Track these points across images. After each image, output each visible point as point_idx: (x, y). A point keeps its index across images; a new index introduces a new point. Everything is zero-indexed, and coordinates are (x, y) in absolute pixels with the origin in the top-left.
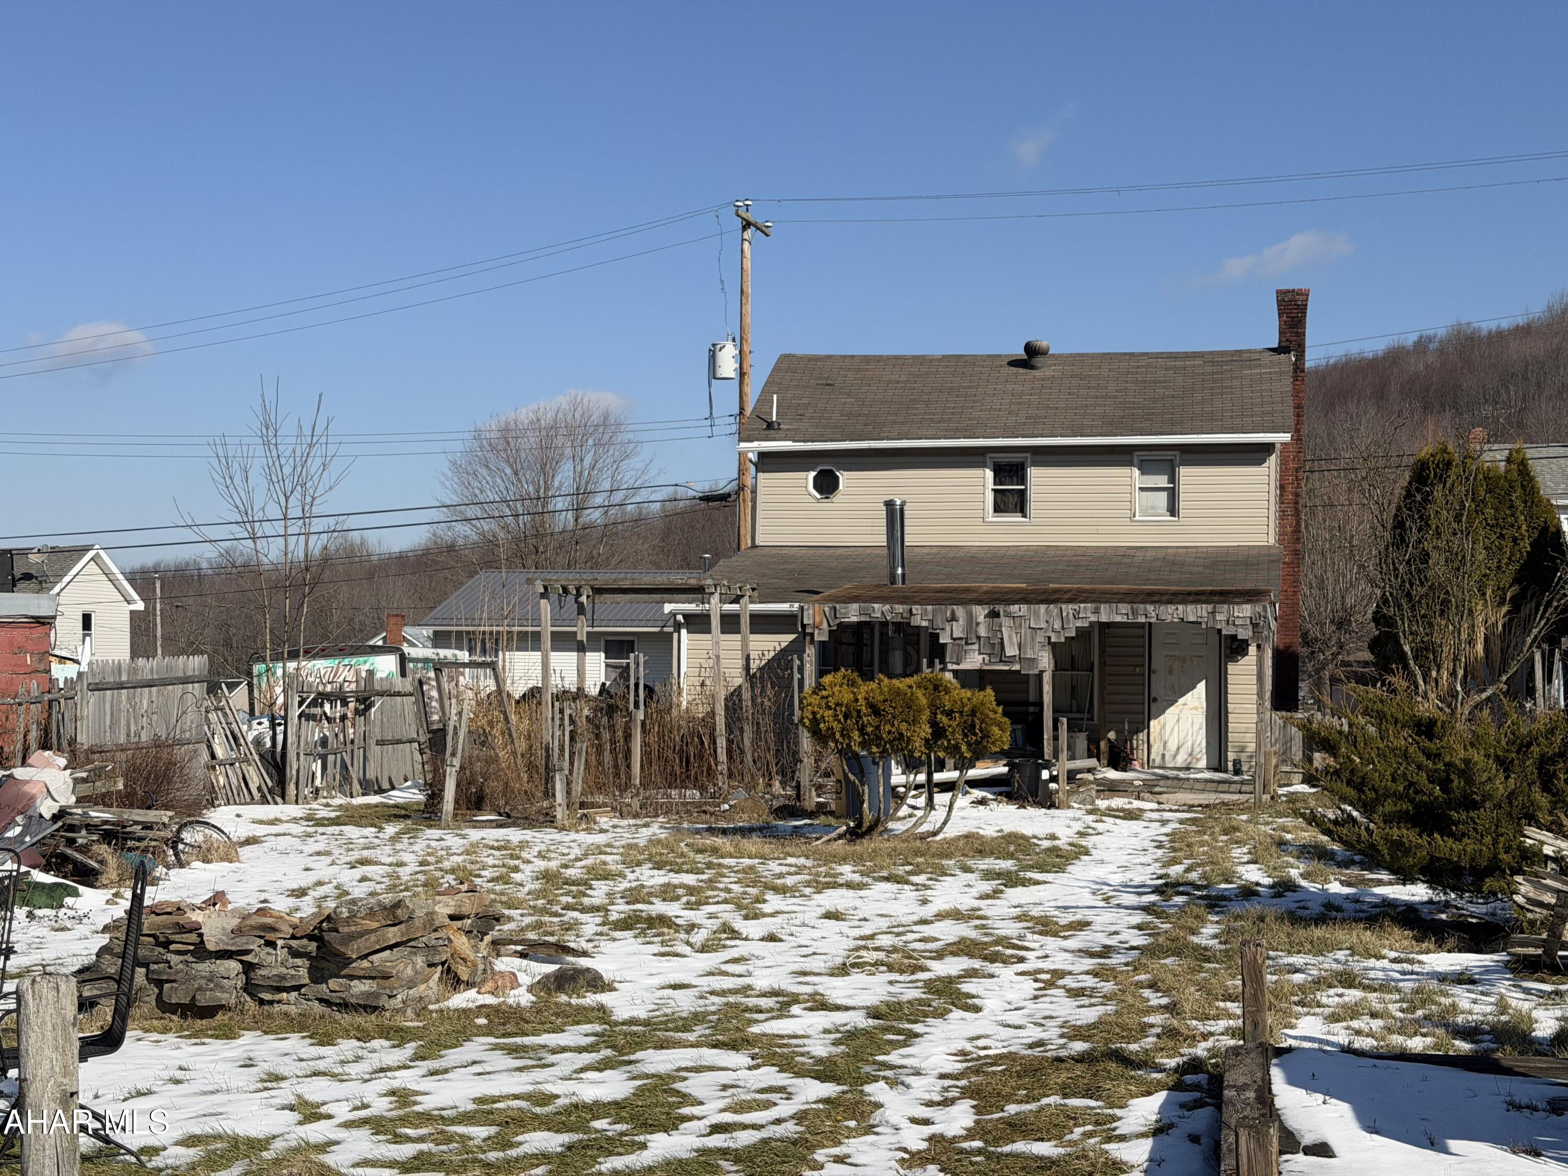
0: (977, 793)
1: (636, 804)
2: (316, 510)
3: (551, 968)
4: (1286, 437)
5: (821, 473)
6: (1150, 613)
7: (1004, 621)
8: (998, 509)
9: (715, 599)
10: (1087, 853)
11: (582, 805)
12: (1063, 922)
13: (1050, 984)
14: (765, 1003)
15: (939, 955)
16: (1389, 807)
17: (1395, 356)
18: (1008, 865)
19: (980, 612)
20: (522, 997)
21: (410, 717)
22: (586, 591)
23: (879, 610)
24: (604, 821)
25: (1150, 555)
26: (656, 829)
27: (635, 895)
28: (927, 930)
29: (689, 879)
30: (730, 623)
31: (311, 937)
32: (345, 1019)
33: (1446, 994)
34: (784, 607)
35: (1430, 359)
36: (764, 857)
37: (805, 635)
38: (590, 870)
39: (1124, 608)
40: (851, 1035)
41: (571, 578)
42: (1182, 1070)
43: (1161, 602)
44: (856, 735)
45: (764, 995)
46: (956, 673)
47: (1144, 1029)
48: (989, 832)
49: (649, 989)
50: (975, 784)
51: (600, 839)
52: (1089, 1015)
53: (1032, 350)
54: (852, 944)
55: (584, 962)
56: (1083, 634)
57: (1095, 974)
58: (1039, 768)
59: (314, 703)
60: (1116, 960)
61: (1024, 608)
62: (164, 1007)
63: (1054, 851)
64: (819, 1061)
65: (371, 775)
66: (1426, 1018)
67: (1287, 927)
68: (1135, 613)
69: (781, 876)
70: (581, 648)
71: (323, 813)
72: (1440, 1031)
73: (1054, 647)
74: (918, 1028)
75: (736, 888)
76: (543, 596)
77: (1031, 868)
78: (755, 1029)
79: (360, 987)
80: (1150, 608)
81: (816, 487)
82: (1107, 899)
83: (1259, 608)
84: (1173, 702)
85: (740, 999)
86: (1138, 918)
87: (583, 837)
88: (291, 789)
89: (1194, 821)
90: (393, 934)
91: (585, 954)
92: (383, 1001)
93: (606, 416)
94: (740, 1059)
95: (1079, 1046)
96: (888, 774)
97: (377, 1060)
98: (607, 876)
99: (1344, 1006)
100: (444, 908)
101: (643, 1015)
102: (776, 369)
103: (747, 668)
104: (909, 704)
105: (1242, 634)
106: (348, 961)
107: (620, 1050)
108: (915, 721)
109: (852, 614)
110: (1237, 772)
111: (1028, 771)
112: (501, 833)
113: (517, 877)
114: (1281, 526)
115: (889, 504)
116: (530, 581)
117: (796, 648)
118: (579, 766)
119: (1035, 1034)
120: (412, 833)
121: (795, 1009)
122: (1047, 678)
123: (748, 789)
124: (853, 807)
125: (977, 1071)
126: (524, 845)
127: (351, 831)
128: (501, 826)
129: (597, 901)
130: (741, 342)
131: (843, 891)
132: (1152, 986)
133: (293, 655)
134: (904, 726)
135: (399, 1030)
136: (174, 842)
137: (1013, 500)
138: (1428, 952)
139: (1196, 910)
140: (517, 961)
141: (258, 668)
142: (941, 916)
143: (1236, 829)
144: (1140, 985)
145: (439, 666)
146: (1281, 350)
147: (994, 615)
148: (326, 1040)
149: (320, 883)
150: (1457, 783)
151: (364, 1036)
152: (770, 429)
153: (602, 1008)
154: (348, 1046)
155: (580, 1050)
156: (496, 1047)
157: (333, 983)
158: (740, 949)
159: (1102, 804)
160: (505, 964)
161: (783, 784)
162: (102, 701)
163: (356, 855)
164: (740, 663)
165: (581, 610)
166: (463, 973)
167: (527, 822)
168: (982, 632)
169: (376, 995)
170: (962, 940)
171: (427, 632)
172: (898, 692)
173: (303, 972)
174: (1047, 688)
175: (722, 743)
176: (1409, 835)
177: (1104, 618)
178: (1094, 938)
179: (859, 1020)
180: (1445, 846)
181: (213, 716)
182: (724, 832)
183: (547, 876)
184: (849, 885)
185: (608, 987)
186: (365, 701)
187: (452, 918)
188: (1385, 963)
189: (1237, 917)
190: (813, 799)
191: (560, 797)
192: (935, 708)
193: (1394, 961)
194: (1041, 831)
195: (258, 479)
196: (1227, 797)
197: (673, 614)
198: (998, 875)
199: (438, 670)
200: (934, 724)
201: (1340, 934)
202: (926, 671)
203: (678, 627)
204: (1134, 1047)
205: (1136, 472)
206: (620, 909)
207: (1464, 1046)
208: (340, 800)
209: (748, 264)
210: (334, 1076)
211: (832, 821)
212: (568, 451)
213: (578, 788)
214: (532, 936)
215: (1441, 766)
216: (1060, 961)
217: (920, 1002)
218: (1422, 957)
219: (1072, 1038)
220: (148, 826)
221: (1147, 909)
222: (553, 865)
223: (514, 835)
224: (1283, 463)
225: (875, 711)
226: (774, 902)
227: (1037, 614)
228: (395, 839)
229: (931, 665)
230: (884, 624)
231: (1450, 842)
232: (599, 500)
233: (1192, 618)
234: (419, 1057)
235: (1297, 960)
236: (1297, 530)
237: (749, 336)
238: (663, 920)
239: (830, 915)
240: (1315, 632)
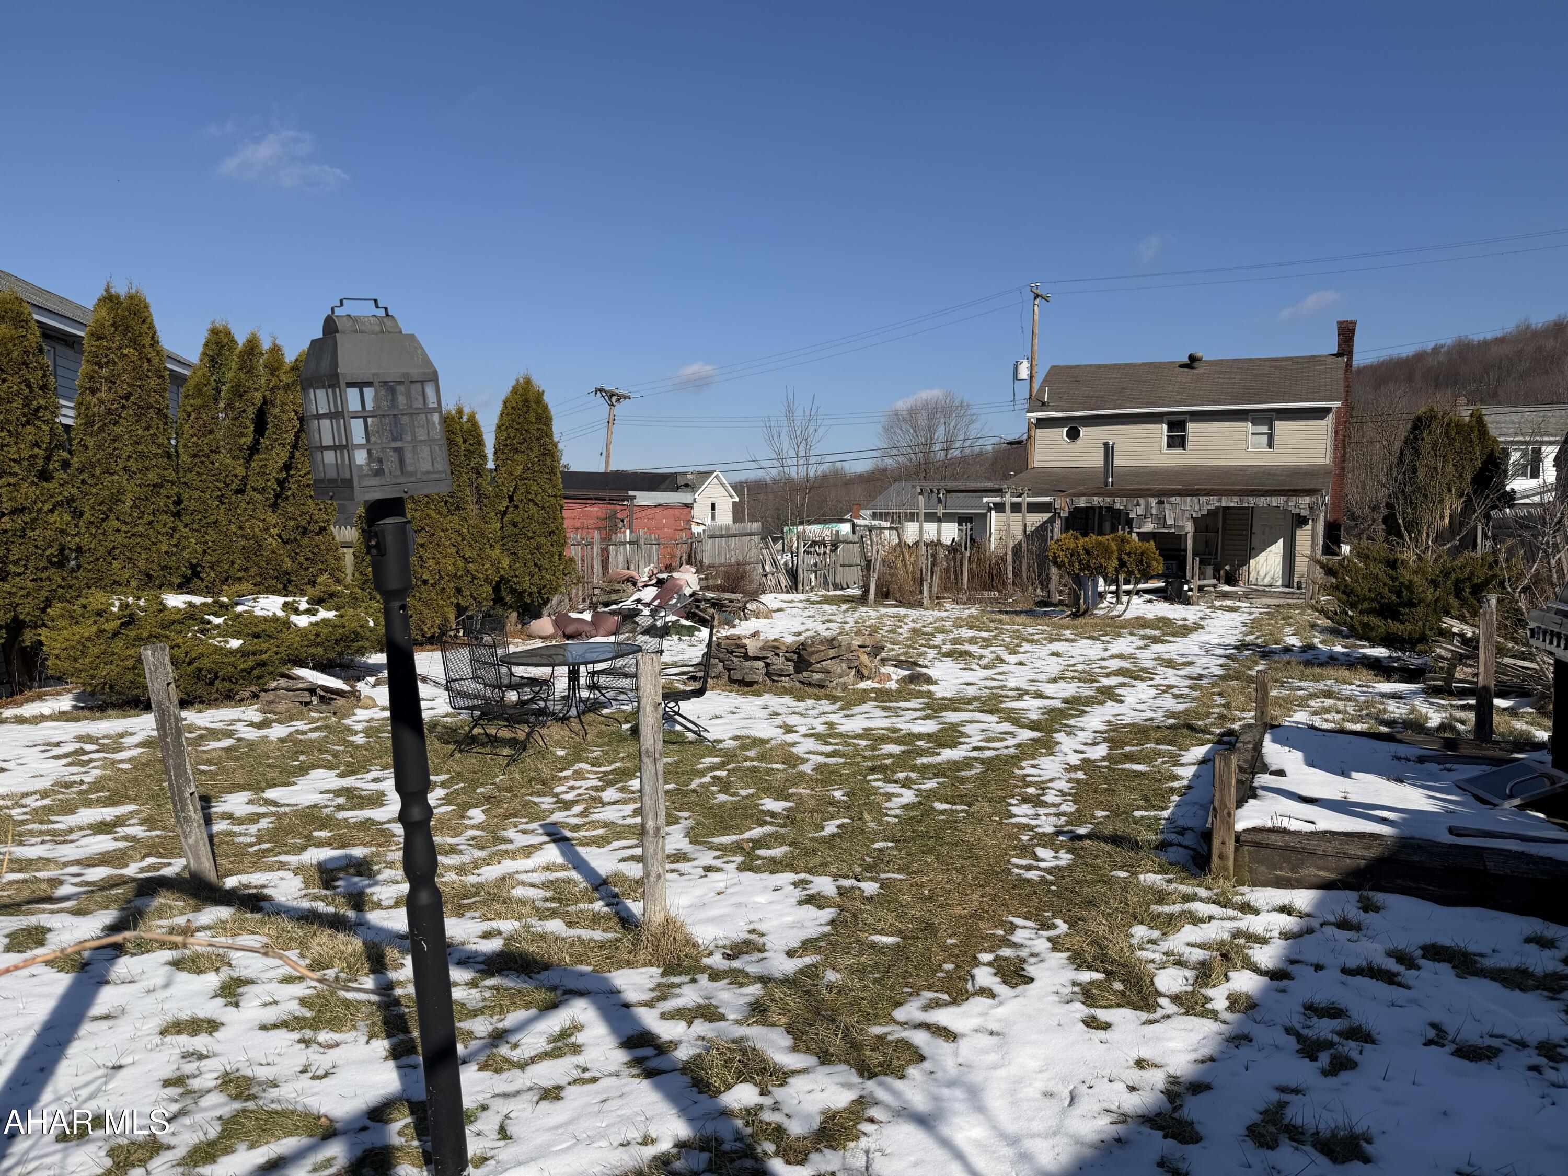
0: (1147, 597)
1: (965, 598)
2: (812, 452)
3: (907, 673)
4: (1339, 404)
5: (1071, 428)
6: (1251, 501)
7: (1167, 506)
8: (1169, 446)
9: (1008, 495)
10: (1203, 628)
11: (938, 598)
12: (1179, 662)
13: (1165, 692)
14: (1010, 693)
15: (1108, 675)
16: (1366, 605)
17: (1419, 357)
18: (1157, 633)
19: (1153, 501)
20: (893, 685)
21: (857, 554)
22: (942, 492)
23: (1096, 501)
24: (948, 606)
25: (1256, 470)
26: (973, 611)
27: (955, 641)
28: (1104, 663)
29: (985, 635)
30: (1016, 508)
31: (794, 652)
32: (810, 690)
33: (1382, 703)
34: (1047, 499)
35: (1441, 358)
36: (1025, 625)
37: (1056, 514)
38: (936, 628)
39: (1236, 499)
40: (1053, 710)
41: (935, 485)
42: (1223, 735)
43: (1257, 495)
44: (1077, 565)
45: (1011, 690)
46: (1138, 533)
47: (1209, 715)
48: (1150, 616)
49: (955, 685)
50: (1146, 591)
51: (944, 614)
52: (1181, 707)
53: (1193, 359)
54: (1062, 668)
55: (924, 670)
56: (1212, 514)
57: (1190, 687)
58: (1182, 584)
59: (810, 546)
60: (1204, 682)
61: (1178, 499)
62: (731, 681)
63: (1184, 627)
64: (1033, 721)
65: (838, 581)
66: (1367, 715)
67: (1302, 667)
68: (1241, 501)
69: (1032, 634)
70: (939, 520)
71: (814, 598)
72: (1373, 722)
73: (1195, 520)
74: (1087, 709)
75: (1008, 640)
76: (920, 494)
77: (1168, 635)
78: (1003, 705)
79: (817, 676)
80: (1251, 499)
81: (1068, 436)
82: (1207, 652)
83: (1314, 499)
84: (1264, 550)
85: (999, 691)
86: (1222, 661)
87: (937, 614)
88: (800, 587)
89: (1267, 613)
90: (832, 653)
91: (926, 667)
92: (827, 683)
93: (962, 402)
94: (994, 718)
95: (1171, 721)
96: (1096, 584)
97: (821, 710)
98: (944, 632)
99: (1323, 708)
100: (856, 642)
101: (949, 695)
102: (1049, 373)
103: (1025, 531)
104: (1106, 549)
105: (1304, 513)
106: (811, 664)
107: (935, 711)
108: (1109, 558)
109: (1082, 503)
110: (1299, 588)
111: (1176, 585)
112: (896, 610)
113: (900, 630)
114: (1335, 453)
115: (1106, 445)
116: (914, 487)
117: (1051, 521)
118: (936, 579)
119: (1150, 714)
120: (854, 609)
121: (1026, 697)
122: (1190, 536)
123: (1023, 592)
124: (1076, 603)
125: (1113, 731)
126: (905, 616)
127: (826, 607)
128: (896, 606)
129: (936, 643)
130: (1031, 360)
131: (1064, 643)
132: (1220, 694)
133: (801, 523)
134: (1103, 561)
135: (834, 696)
136: (744, 609)
137: (1178, 441)
138: (1379, 682)
139: (1254, 658)
140: (893, 669)
141: (786, 529)
142: (1113, 657)
143: (1290, 618)
144: (1214, 694)
145: (870, 529)
146: (1338, 355)
147: (1161, 502)
148: (801, 699)
149: (808, 630)
150: (1405, 593)
151: (818, 698)
152: (1044, 406)
153: (930, 692)
154: (810, 702)
155: (916, 710)
156: (877, 707)
157: (805, 674)
158: (1005, 668)
159: (1217, 603)
160: (888, 669)
161: (1042, 590)
162: (714, 543)
163: (826, 618)
164: (1021, 528)
165: (940, 501)
166: (866, 672)
167: (910, 605)
168: (1154, 512)
169: (824, 680)
170: (1121, 669)
171: (869, 512)
172: (1100, 543)
173: (791, 668)
174: (1190, 542)
175: (1010, 568)
176: (1374, 620)
177: (1224, 504)
178: (1195, 670)
179: (1058, 704)
180: (1395, 627)
181: (764, 551)
182: (1007, 612)
183: (914, 631)
184: (1067, 640)
185: (936, 683)
186: (835, 545)
187: (860, 647)
188: (1354, 687)
189: (1276, 662)
190: (1057, 598)
191: (926, 593)
192: (1120, 551)
193: (1359, 686)
194: (1178, 616)
195: (784, 437)
196: (1290, 601)
197: (988, 503)
198: (1149, 637)
199: (870, 531)
200: (1120, 559)
201: (1331, 672)
202: (1120, 532)
203: (990, 510)
204: (1200, 723)
205: (1250, 424)
206: (947, 647)
207: (1384, 729)
208: (823, 592)
209: (1036, 318)
210: (801, 714)
211: (1065, 609)
212: (942, 421)
213: (935, 589)
214: (902, 658)
215: (1397, 584)
216: (1173, 681)
217: (1092, 697)
218: (1376, 685)
219: (1168, 717)
220: (731, 601)
221: (1227, 657)
222: (918, 626)
223: (902, 611)
224: (1338, 417)
225: (1087, 552)
226: (1026, 646)
227: (1186, 503)
228: (846, 611)
229: (1123, 529)
230: (1101, 508)
231: (1397, 625)
232: (957, 445)
233: (1275, 504)
234: (841, 709)
235: (1303, 684)
236: (1344, 455)
237: (1036, 356)
238: (968, 653)
239: (1053, 654)
240: (1358, 512)
